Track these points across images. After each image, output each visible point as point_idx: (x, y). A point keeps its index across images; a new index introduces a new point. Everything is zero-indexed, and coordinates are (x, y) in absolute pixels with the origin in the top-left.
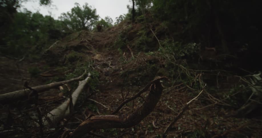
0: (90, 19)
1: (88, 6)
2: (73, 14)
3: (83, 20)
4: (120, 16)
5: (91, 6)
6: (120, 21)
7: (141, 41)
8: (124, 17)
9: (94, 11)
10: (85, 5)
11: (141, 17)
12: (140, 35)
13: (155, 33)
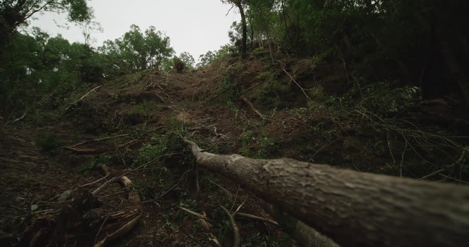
0: (157, 54)
1: (155, 32)
2: (126, 43)
3: (144, 54)
4: (208, 54)
5: (159, 32)
6: (207, 61)
7: (267, 89)
8: (214, 55)
9: (165, 42)
10: (149, 29)
11: (260, 50)
12: (263, 80)
13: (292, 75)
